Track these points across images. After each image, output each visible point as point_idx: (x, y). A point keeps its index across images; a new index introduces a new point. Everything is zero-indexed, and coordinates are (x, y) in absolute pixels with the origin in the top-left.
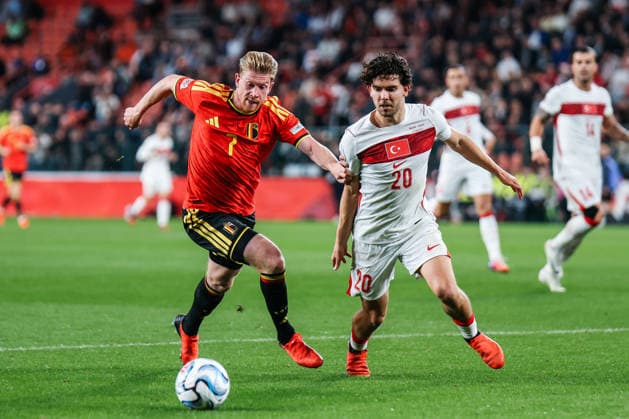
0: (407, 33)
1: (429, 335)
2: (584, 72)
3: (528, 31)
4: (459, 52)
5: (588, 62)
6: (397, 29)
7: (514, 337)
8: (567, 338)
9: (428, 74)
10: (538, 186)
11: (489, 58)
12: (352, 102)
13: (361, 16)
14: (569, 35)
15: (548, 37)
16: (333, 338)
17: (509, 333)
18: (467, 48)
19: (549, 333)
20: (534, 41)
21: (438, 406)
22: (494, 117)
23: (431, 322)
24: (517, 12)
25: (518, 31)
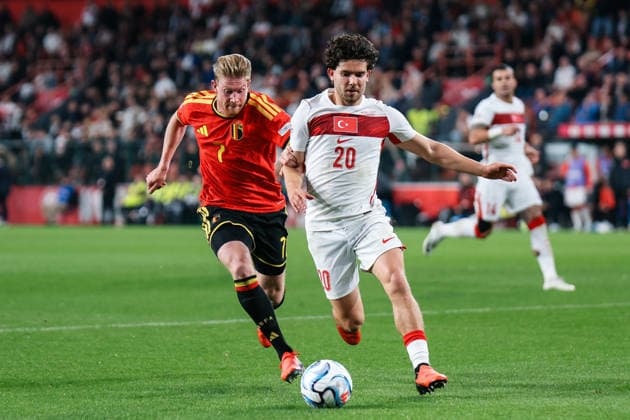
0: (72, 55)
1: (97, 327)
2: (505, 87)
3: (182, 54)
4: (120, 72)
5: (507, 78)
6: (64, 52)
7: (173, 327)
8: (221, 327)
9: (92, 92)
10: (193, 192)
11: (146, 79)
12: (23, 118)
13: (31, 42)
15: (199, 60)
16: (10, 330)
17: (169, 324)
18: (128, 70)
19: (205, 323)
20: (187, 63)
21: (107, 391)
22: (153, 131)
23: (99, 315)
24: (171, 37)
25: (172, 54)
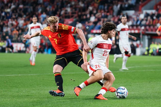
5: (125, 19)
14: (11, 13)
15: (6, 13)
20: (3, 14)
